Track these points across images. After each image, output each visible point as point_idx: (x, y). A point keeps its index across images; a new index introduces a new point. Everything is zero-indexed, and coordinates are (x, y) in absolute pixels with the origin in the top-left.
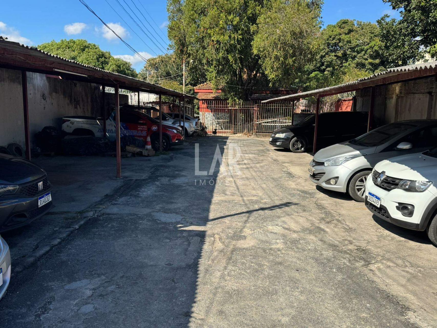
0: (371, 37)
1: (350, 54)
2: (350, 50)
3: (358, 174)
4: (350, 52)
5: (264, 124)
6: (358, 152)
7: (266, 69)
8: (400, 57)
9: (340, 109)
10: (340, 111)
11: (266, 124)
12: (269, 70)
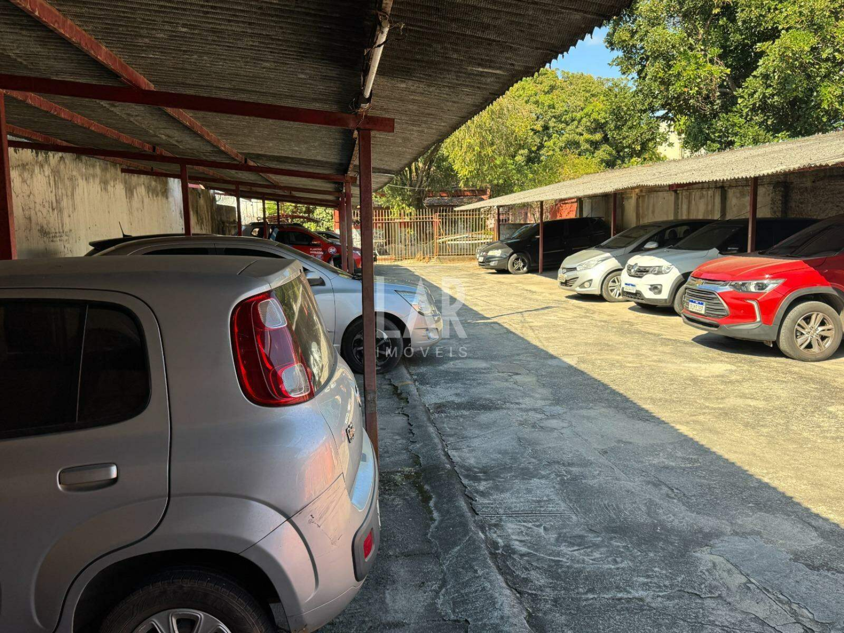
0: (586, 97)
1: (555, 127)
2: (554, 120)
3: (610, 275)
4: (555, 122)
5: (449, 242)
6: (608, 254)
7: (454, 162)
8: (637, 140)
9: (558, 215)
10: (558, 218)
11: (452, 242)
12: (459, 164)
